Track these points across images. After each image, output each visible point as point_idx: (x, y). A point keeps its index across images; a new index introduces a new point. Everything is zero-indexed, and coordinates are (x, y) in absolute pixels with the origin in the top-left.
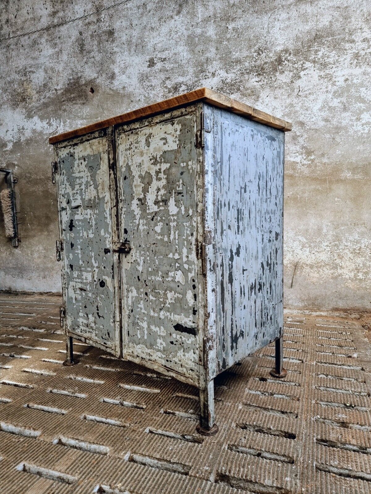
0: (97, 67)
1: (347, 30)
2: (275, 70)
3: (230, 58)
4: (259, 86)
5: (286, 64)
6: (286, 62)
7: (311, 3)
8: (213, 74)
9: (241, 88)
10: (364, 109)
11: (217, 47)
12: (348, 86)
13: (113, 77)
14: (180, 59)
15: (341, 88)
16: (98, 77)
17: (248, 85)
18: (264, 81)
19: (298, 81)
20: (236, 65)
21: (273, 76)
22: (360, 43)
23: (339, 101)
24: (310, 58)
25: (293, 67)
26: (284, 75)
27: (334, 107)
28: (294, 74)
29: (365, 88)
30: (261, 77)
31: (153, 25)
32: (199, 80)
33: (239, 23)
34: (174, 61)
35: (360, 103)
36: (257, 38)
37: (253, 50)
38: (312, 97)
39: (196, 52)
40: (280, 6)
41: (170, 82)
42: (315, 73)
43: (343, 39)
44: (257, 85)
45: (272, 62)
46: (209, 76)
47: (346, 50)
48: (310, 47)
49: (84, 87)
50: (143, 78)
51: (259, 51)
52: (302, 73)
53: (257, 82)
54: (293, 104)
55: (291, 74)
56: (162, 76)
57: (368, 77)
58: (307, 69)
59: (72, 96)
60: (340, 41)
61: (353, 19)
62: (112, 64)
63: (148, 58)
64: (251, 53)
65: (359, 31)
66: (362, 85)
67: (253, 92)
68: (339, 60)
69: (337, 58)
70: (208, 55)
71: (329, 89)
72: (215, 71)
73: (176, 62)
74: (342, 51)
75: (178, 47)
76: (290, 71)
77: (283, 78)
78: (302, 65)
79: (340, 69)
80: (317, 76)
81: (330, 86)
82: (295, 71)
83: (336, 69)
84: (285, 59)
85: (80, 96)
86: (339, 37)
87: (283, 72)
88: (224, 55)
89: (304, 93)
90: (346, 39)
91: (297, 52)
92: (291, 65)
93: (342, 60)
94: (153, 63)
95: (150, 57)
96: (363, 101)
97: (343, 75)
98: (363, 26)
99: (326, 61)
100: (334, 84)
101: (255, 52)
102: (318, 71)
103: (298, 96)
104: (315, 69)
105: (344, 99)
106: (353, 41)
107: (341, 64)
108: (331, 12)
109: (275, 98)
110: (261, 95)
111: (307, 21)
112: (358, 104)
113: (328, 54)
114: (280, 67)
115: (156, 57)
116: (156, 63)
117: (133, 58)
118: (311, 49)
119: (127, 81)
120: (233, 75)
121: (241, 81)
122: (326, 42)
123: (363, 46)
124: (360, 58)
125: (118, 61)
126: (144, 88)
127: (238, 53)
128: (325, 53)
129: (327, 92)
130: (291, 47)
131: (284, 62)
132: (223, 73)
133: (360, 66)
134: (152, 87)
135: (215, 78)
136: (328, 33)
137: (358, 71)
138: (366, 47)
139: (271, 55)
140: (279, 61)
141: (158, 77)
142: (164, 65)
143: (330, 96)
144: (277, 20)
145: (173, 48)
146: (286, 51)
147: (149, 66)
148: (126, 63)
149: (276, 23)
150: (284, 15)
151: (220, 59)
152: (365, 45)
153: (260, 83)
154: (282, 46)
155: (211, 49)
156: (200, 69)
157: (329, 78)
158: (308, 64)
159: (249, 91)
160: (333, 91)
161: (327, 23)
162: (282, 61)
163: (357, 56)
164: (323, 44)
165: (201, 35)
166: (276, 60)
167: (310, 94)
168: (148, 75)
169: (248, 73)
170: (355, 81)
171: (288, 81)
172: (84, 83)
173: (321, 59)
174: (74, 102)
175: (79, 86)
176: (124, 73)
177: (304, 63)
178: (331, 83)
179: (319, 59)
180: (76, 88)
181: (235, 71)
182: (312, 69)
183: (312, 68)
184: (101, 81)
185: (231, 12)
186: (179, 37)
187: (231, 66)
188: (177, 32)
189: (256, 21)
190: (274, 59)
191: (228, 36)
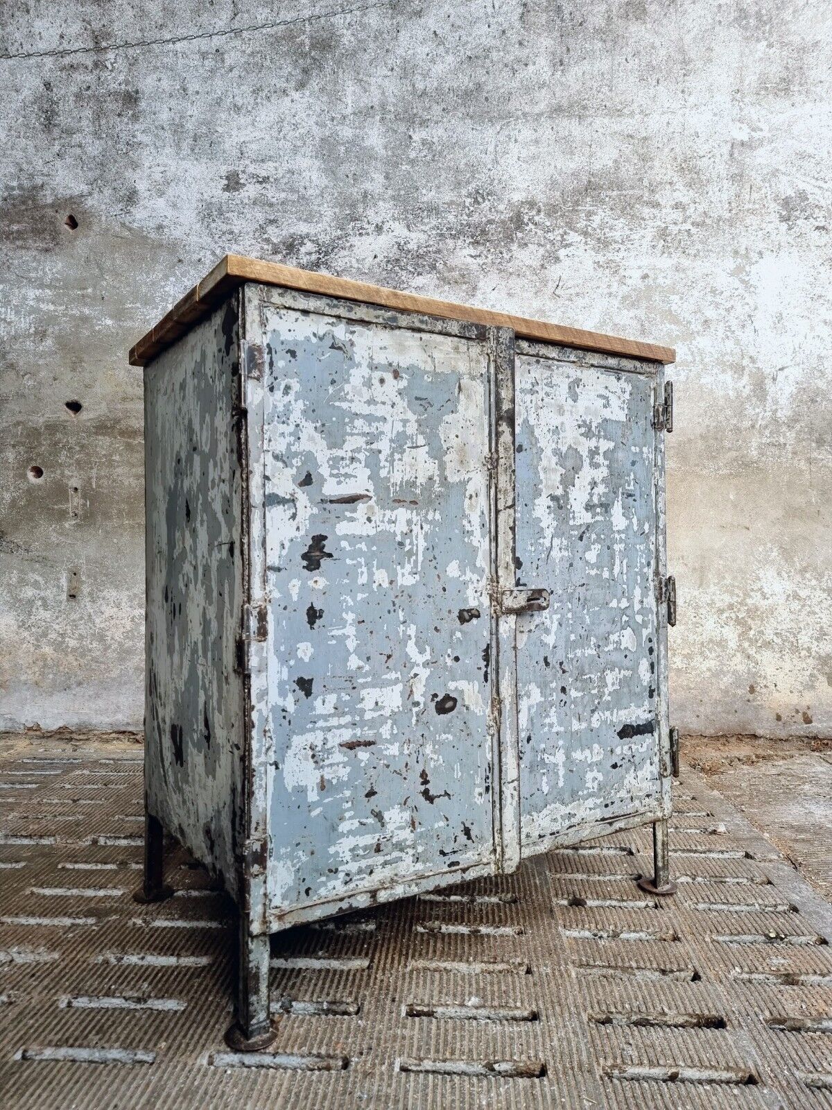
0: (90, 169)
1: (646, 182)
2: (510, 238)
3: (415, 199)
4: (475, 267)
5: (531, 231)
6: (531, 226)
7: (580, 118)
8: (379, 229)
9: (440, 266)
10: (677, 336)
11: (387, 173)
12: (648, 287)
13: (131, 198)
14: (302, 184)
15: (635, 290)
16: (90, 194)
17: (454, 261)
18: (487, 257)
19: (553, 267)
20: (428, 216)
21: (504, 250)
22: (669, 210)
23: (633, 315)
24: (578, 225)
25: (545, 237)
26: (527, 251)
27: (624, 326)
28: (547, 251)
29: (678, 297)
30: (481, 248)
31: (240, 101)
32: (347, 235)
33: (436, 133)
34: (288, 186)
35: (670, 323)
36: (473, 169)
37: (464, 192)
38: (580, 302)
39: (341, 174)
40: (520, 113)
41: (276, 230)
42: (587, 255)
43: (640, 198)
44: (474, 264)
45: (503, 222)
46: (370, 231)
47: (644, 219)
48: (577, 203)
49: (50, 212)
50: (210, 213)
51: (477, 197)
52: (562, 253)
53: (472, 256)
54: (544, 312)
55: (542, 250)
56: (260, 215)
57: (683, 276)
58: (571, 245)
59: (15, 227)
60: (633, 201)
61: (657, 163)
62: (130, 170)
63: (224, 170)
64: (460, 196)
65: (668, 186)
66: (673, 290)
67: (463, 276)
68: (632, 237)
69: (629, 232)
70: (368, 186)
71: (614, 289)
72: (383, 222)
73: (292, 190)
74: (636, 220)
75: (298, 158)
76: (539, 245)
77: (526, 257)
78: (562, 236)
79: (633, 253)
80: (591, 262)
81: (615, 285)
82: (548, 246)
83: (625, 254)
84: (529, 220)
85: (37, 232)
86: (631, 192)
87: (526, 244)
88: (402, 192)
89: (567, 291)
90: (645, 199)
91: (552, 210)
92: (540, 232)
93: (637, 237)
94: (237, 183)
95: (231, 168)
96: (675, 320)
97: (639, 268)
98: (675, 179)
99: (607, 235)
100: (622, 282)
101: (469, 195)
102: (594, 254)
103: (555, 295)
104: (587, 247)
105: (641, 313)
106: (656, 205)
107: (635, 246)
108: (617, 144)
109: (509, 295)
110: (480, 285)
111: (572, 153)
112: (668, 325)
113: (611, 222)
114: (520, 235)
115: (244, 172)
116: (244, 185)
117: (186, 164)
118: (580, 208)
119: (170, 213)
120: (423, 237)
121: (439, 251)
122: (607, 199)
123: (674, 216)
124: (669, 239)
125: (147, 164)
126: (211, 235)
127: (433, 193)
128: (606, 220)
129: (610, 294)
130: (541, 199)
131: (527, 224)
132: (399, 229)
133: (670, 253)
134: (234, 237)
135: (383, 237)
136: (611, 183)
137: (665, 262)
138: (681, 220)
139: (501, 207)
140: (518, 222)
141: (249, 216)
142: (263, 192)
143: (616, 303)
144: (513, 140)
145: (286, 158)
146: (531, 204)
147: (227, 188)
148: (168, 174)
149: (512, 145)
150: (526, 133)
151: (393, 198)
152: (677, 215)
153: (479, 261)
154: (524, 194)
155: (375, 176)
156: (348, 212)
157: (613, 268)
158: (573, 237)
159: (456, 274)
160: (621, 294)
161: (610, 164)
162: (523, 223)
163: (663, 233)
164: (603, 202)
166: (511, 219)
167: (577, 294)
168: (224, 208)
169: (453, 237)
170: (660, 281)
171: (536, 264)
172: (49, 200)
173: (598, 231)
174: (19, 243)
175: (36, 207)
176: (161, 194)
177: (565, 233)
178: (617, 278)
179: (595, 230)
180: (27, 210)
181: (426, 228)
182: (582, 247)
183: (582, 244)
184: (99, 203)
185: (418, 108)
186: (302, 137)
187: (417, 216)
188: (296, 126)
189: (470, 135)
190: (507, 215)
191: (413, 155)
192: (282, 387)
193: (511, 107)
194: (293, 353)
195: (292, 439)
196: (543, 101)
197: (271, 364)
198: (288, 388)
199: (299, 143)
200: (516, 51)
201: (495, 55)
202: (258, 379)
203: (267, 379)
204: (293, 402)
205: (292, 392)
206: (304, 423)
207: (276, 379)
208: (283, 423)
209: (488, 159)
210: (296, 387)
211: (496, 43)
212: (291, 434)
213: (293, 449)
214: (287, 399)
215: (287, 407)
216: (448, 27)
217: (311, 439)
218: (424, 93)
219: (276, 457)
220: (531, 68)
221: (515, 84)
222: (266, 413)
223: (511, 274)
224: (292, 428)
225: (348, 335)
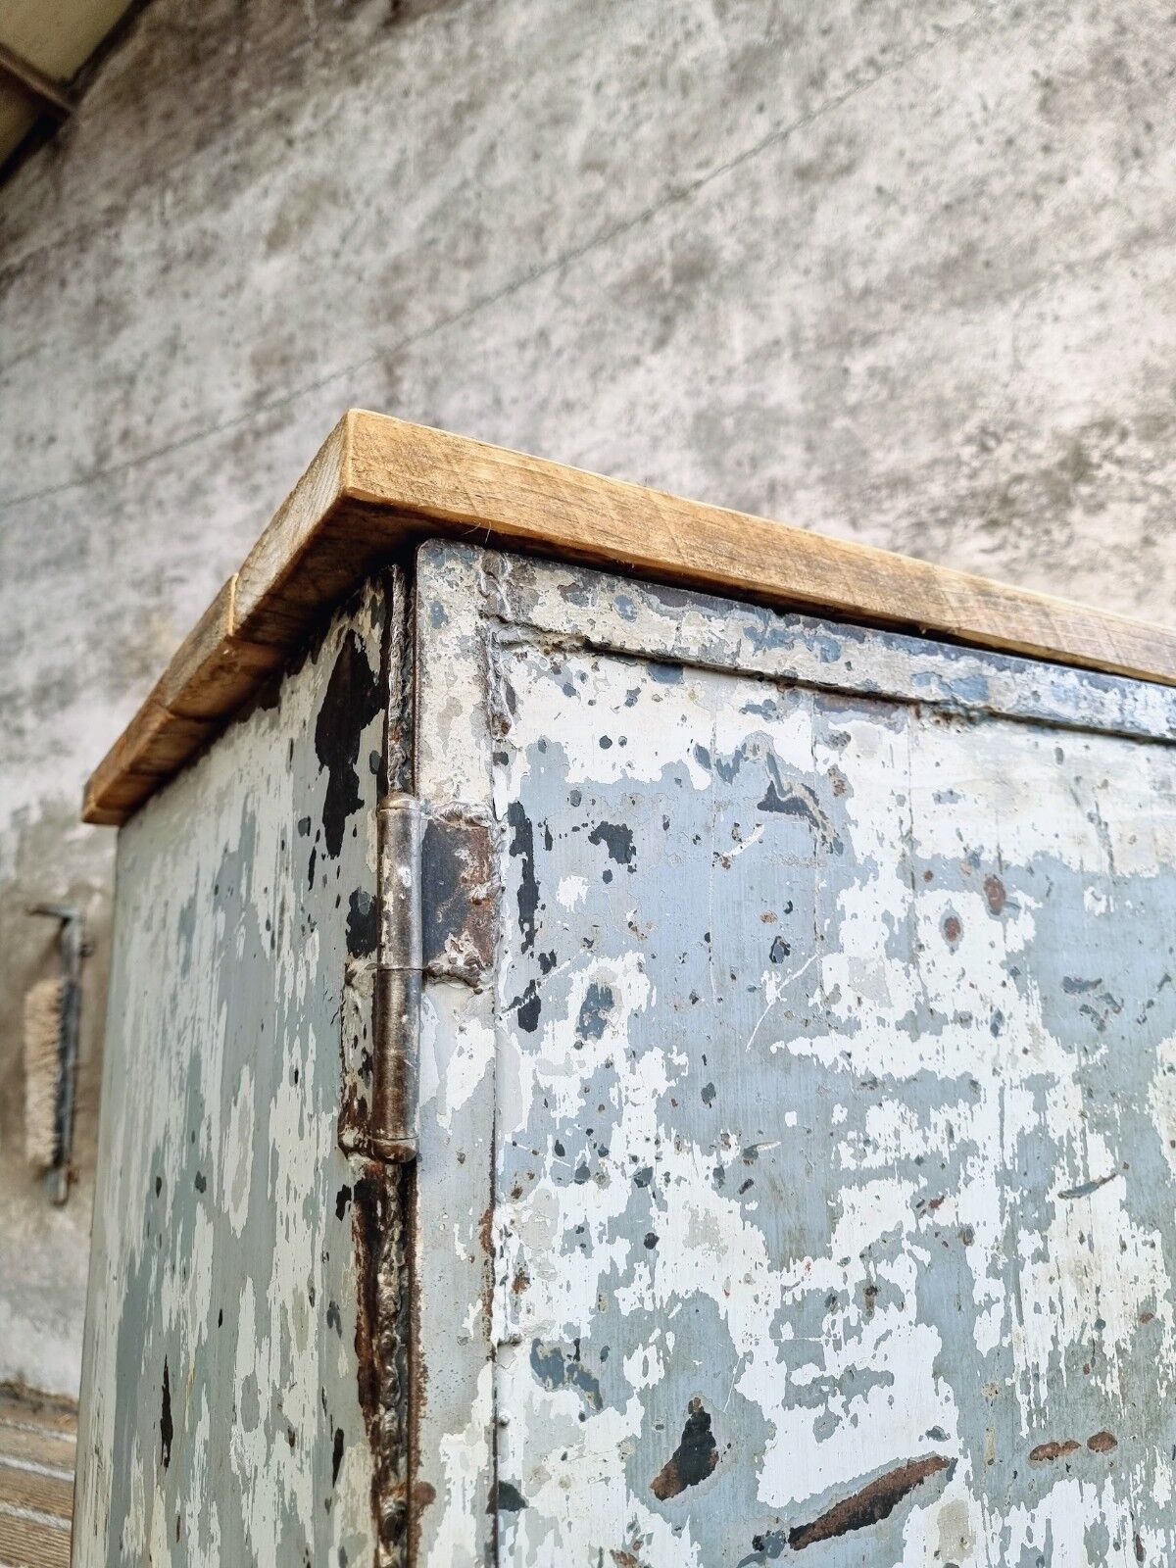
2: (1062, 500)
3: (864, 473)
5: (1109, 477)
6: (1109, 468)
11: (809, 442)
18: (1017, 547)
20: (891, 496)
21: (1054, 527)
25: (1144, 484)
26: (1104, 518)
30: (1003, 532)
31: (572, 395)
33: (894, 351)
36: (972, 393)
37: (958, 438)
39: (729, 464)
45: (1046, 475)
51: (984, 440)
55: (1140, 511)
64: (949, 445)
76: (1134, 500)
77: (1104, 529)
84: (1103, 457)
87: (1101, 506)
88: (839, 466)
92: (1132, 476)
101: (969, 440)
114: (1084, 490)
127: (896, 454)
130: (1125, 409)
131: (1100, 466)
139: (1038, 446)
140: (1079, 465)
144: (1049, 319)
146: (1106, 426)
149: (1047, 330)
151: (824, 480)
153: (1003, 556)
154: (1086, 410)
155: (787, 451)
162: (1089, 465)
165: (747, 406)
166: (1062, 465)
169: (944, 523)
171: (1131, 539)
181: (888, 518)
185: (857, 319)
186: (665, 423)
187: (868, 501)
188: (654, 408)
189: (962, 335)
190: (1052, 458)
191: (852, 397)
192: (576, 1001)
193: (1040, 262)
194: (618, 840)
195: (622, 1247)
196: (1107, 231)
197: (529, 897)
198: (600, 999)
199: (661, 432)
200: (1040, 165)
201: (996, 186)
202: (469, 980)
203: (510, 975)
204: (621, 1066)
205: (617, 1019)
206: (672, 1162)
207: (548, 963)
208: (582, 1175)
209: (1001, 367)
210: (633, 990)
211: (999, 163)
212: (615, 1228)
213: (627, 1300)
214: (597, 1051)
215: (598, 1092)
216: (902, 171)
217: (704, 1232)
218: (867, 291)
219: (551, 1367)
220: (1073, 183)
221: (1044, 220)
222: (505, 1138)
223: (1074, 569)
224: (619, 1194)
225: (823, 751)
